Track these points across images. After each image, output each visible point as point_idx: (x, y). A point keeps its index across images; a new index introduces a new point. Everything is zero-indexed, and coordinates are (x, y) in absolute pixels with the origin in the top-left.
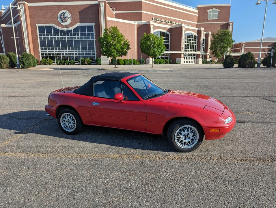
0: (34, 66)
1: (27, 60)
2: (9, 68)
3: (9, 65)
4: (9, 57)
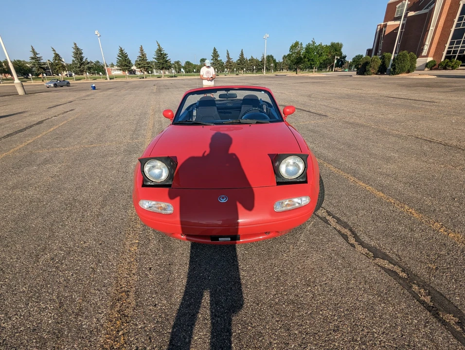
0: (409, 72)
1: (401, 62)
2: (376, 74)
3: (378, 71)
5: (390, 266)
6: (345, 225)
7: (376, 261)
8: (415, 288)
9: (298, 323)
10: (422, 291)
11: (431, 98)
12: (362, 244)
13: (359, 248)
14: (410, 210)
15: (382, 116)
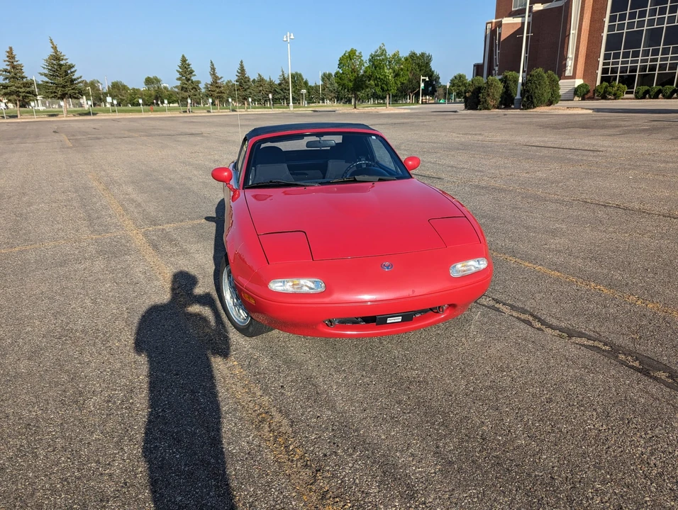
0: (550, 103)
1: (536, 87)
2: (498, 108)
3: (500, 101)
4: (505, 83)
5: (591, 343)
6: (524, 311)
7: (572, 341)
8: (622, 357)
9: (505, 403)
10: (629, 358)
11: (594, 145)
12: (550, 326)
13: (549, 331)
14: (599, 287)
15: (527, 175)
